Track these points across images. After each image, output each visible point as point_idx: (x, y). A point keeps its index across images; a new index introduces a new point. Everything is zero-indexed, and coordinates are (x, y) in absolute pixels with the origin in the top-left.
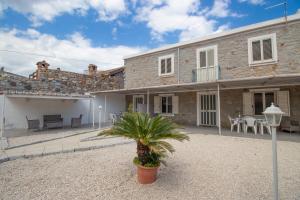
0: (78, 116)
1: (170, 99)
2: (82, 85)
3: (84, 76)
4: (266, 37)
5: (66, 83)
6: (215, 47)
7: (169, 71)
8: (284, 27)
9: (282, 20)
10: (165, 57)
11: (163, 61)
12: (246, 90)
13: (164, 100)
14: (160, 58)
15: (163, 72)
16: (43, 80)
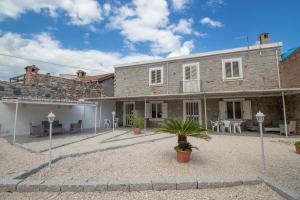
0: (76, 122)
1: (160, 105)
2: (72, 90)
3: (75, 81)
4: (235, 60)
5: (56, 89)
6: (197, 64)
7: (159, 81)
8: (247, 54)
9: (245, 49)
10: (156, 69)
11: (153, 72)
12: (221, 100)
13: (153, 106)
14: (151, 70)
15: (153, 81)
16: (33, 85)
